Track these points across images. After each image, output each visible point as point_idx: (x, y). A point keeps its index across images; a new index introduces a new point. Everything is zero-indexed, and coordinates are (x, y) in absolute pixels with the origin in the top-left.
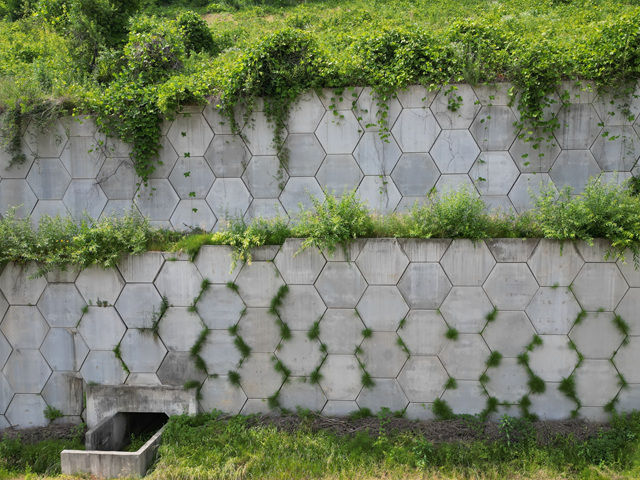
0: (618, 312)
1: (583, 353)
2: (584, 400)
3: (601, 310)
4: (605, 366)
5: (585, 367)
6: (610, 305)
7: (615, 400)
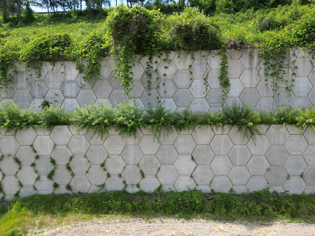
0: (17, 156)
1: (5, 173)
2: (6, 192)
3: (9, 155)
4: (14, 178)
5: (6, 178)
6: (13, 153)
7: (19, 192)
